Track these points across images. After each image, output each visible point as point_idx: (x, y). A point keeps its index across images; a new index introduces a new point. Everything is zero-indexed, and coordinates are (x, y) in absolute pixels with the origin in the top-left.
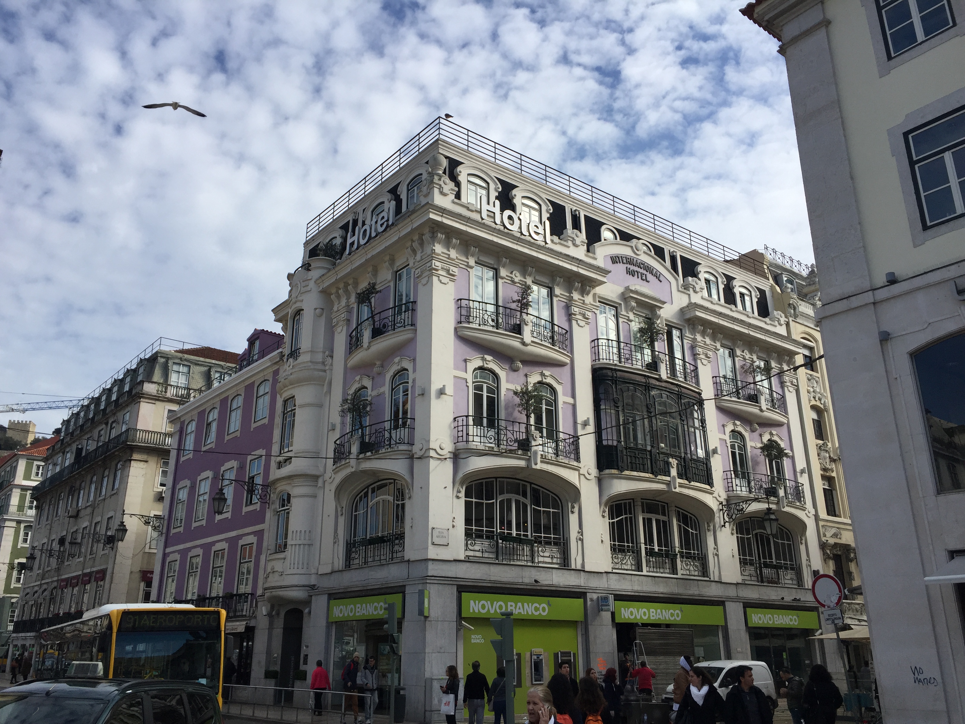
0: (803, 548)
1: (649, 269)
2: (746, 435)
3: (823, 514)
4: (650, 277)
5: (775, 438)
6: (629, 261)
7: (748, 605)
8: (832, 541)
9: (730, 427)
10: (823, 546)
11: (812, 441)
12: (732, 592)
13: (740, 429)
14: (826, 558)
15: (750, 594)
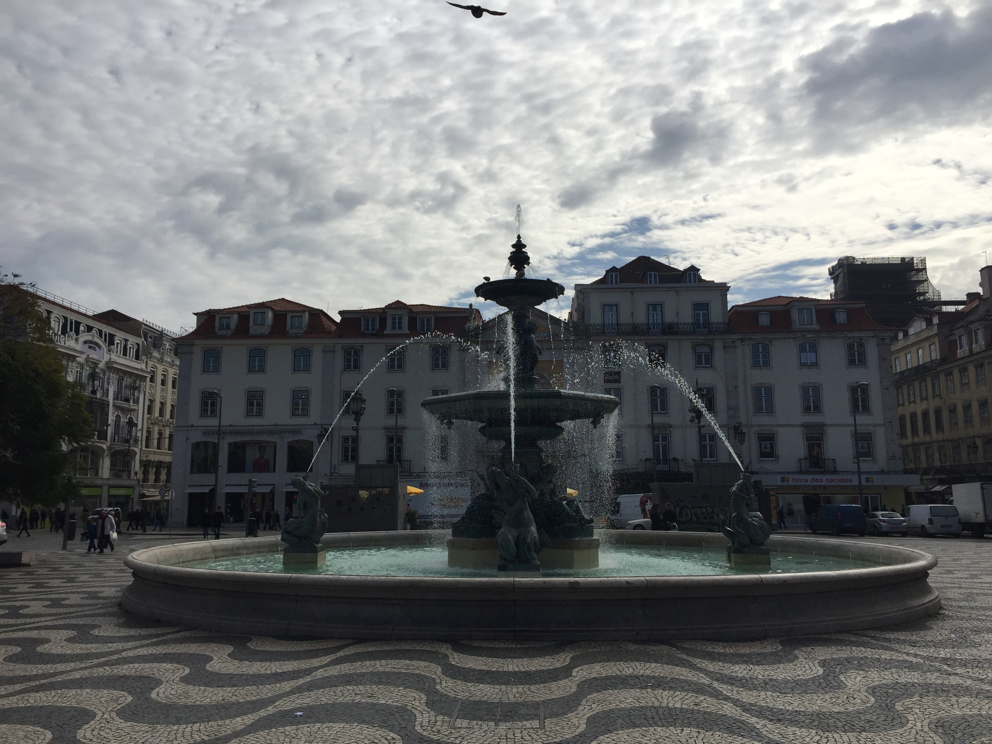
0: (133, 462)
1: (97, 344)
2: (121, 416)
3: (144, 448)
4: (97, 348)
5: (132, 416)
6: (91, 342)
7: (111, 487)
8: (145, 459)
9: (116, 413)
10: (141, 461)
11: (146, 415)
12: (105, 482)
13: (120, 414)
14: (141, 466)
15: (111, 482)
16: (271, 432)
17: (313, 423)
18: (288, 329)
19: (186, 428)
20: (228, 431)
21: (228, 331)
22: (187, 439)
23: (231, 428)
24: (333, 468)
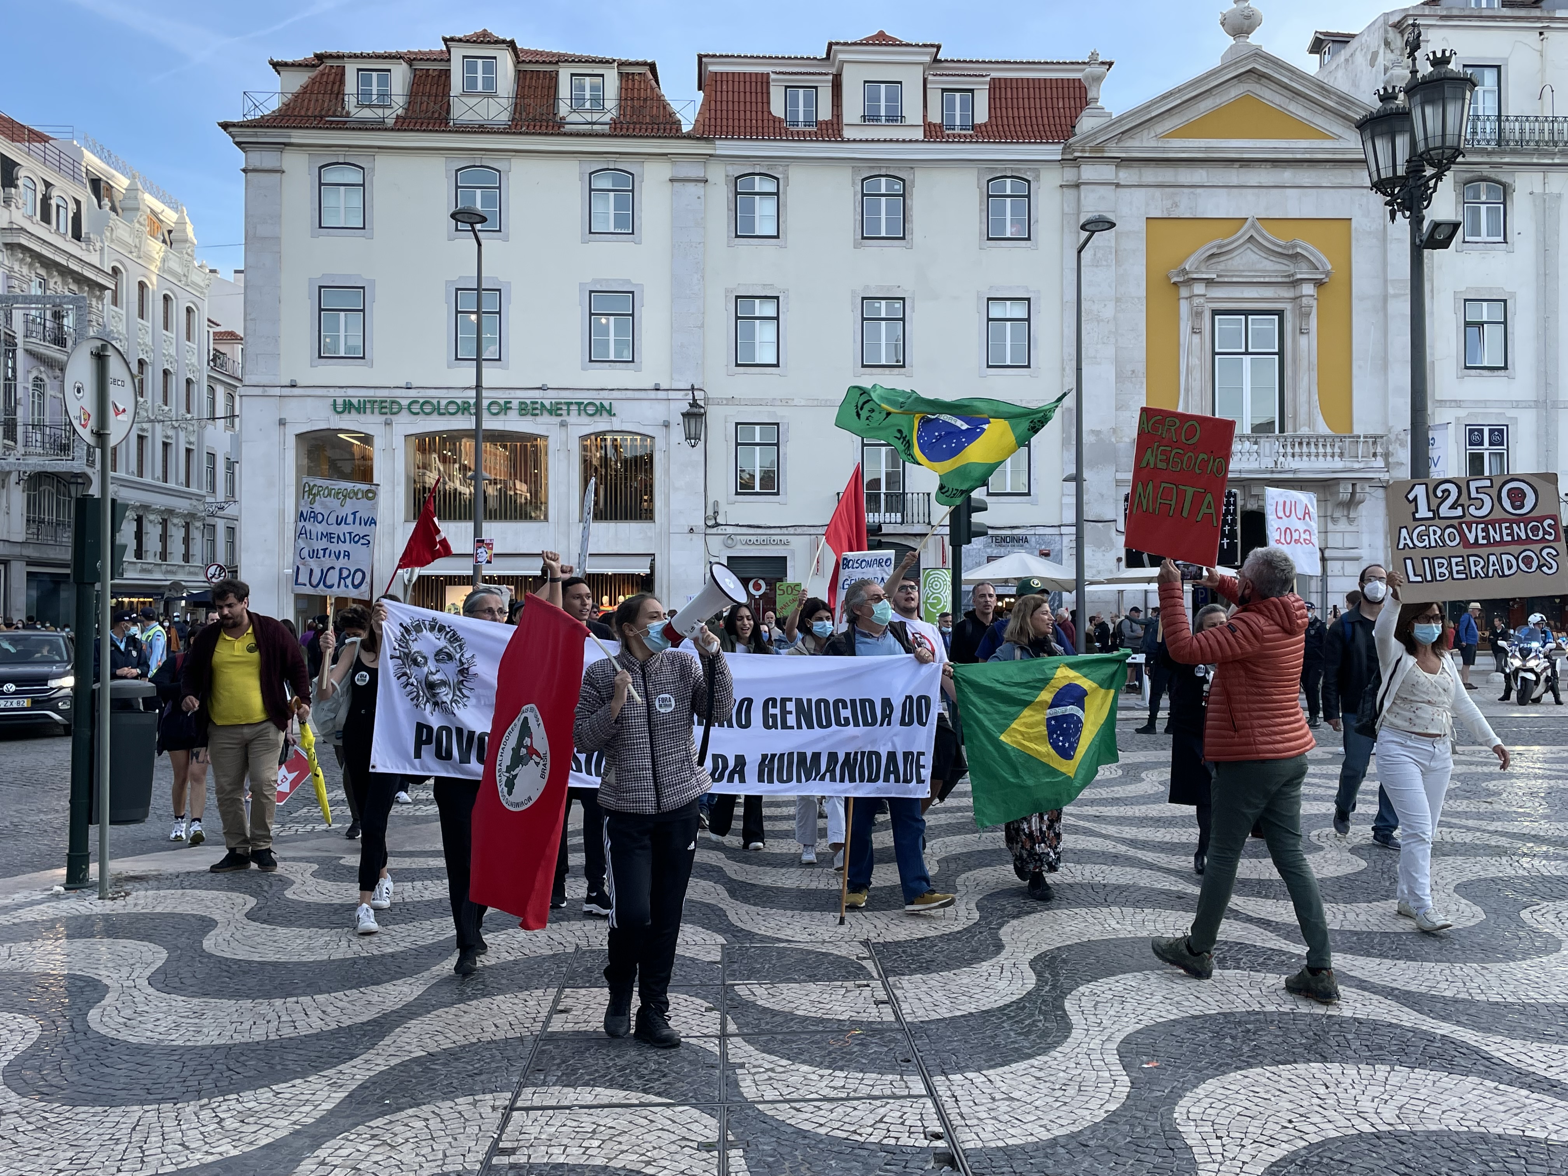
2: (47, 381)
9: (35, 373)
12: (17, 550)
13: (44, 376)
15: (32, 552)
16: (527, 409)
17: (652, 386)
18: (561, 114)
19: (277, 391)
20: (405, 403)
21: (388, 112)
22: (282, 423)
23: (412, 393)
24: (710, 513)
